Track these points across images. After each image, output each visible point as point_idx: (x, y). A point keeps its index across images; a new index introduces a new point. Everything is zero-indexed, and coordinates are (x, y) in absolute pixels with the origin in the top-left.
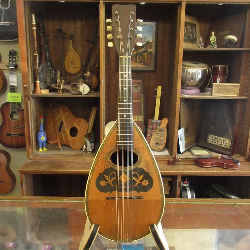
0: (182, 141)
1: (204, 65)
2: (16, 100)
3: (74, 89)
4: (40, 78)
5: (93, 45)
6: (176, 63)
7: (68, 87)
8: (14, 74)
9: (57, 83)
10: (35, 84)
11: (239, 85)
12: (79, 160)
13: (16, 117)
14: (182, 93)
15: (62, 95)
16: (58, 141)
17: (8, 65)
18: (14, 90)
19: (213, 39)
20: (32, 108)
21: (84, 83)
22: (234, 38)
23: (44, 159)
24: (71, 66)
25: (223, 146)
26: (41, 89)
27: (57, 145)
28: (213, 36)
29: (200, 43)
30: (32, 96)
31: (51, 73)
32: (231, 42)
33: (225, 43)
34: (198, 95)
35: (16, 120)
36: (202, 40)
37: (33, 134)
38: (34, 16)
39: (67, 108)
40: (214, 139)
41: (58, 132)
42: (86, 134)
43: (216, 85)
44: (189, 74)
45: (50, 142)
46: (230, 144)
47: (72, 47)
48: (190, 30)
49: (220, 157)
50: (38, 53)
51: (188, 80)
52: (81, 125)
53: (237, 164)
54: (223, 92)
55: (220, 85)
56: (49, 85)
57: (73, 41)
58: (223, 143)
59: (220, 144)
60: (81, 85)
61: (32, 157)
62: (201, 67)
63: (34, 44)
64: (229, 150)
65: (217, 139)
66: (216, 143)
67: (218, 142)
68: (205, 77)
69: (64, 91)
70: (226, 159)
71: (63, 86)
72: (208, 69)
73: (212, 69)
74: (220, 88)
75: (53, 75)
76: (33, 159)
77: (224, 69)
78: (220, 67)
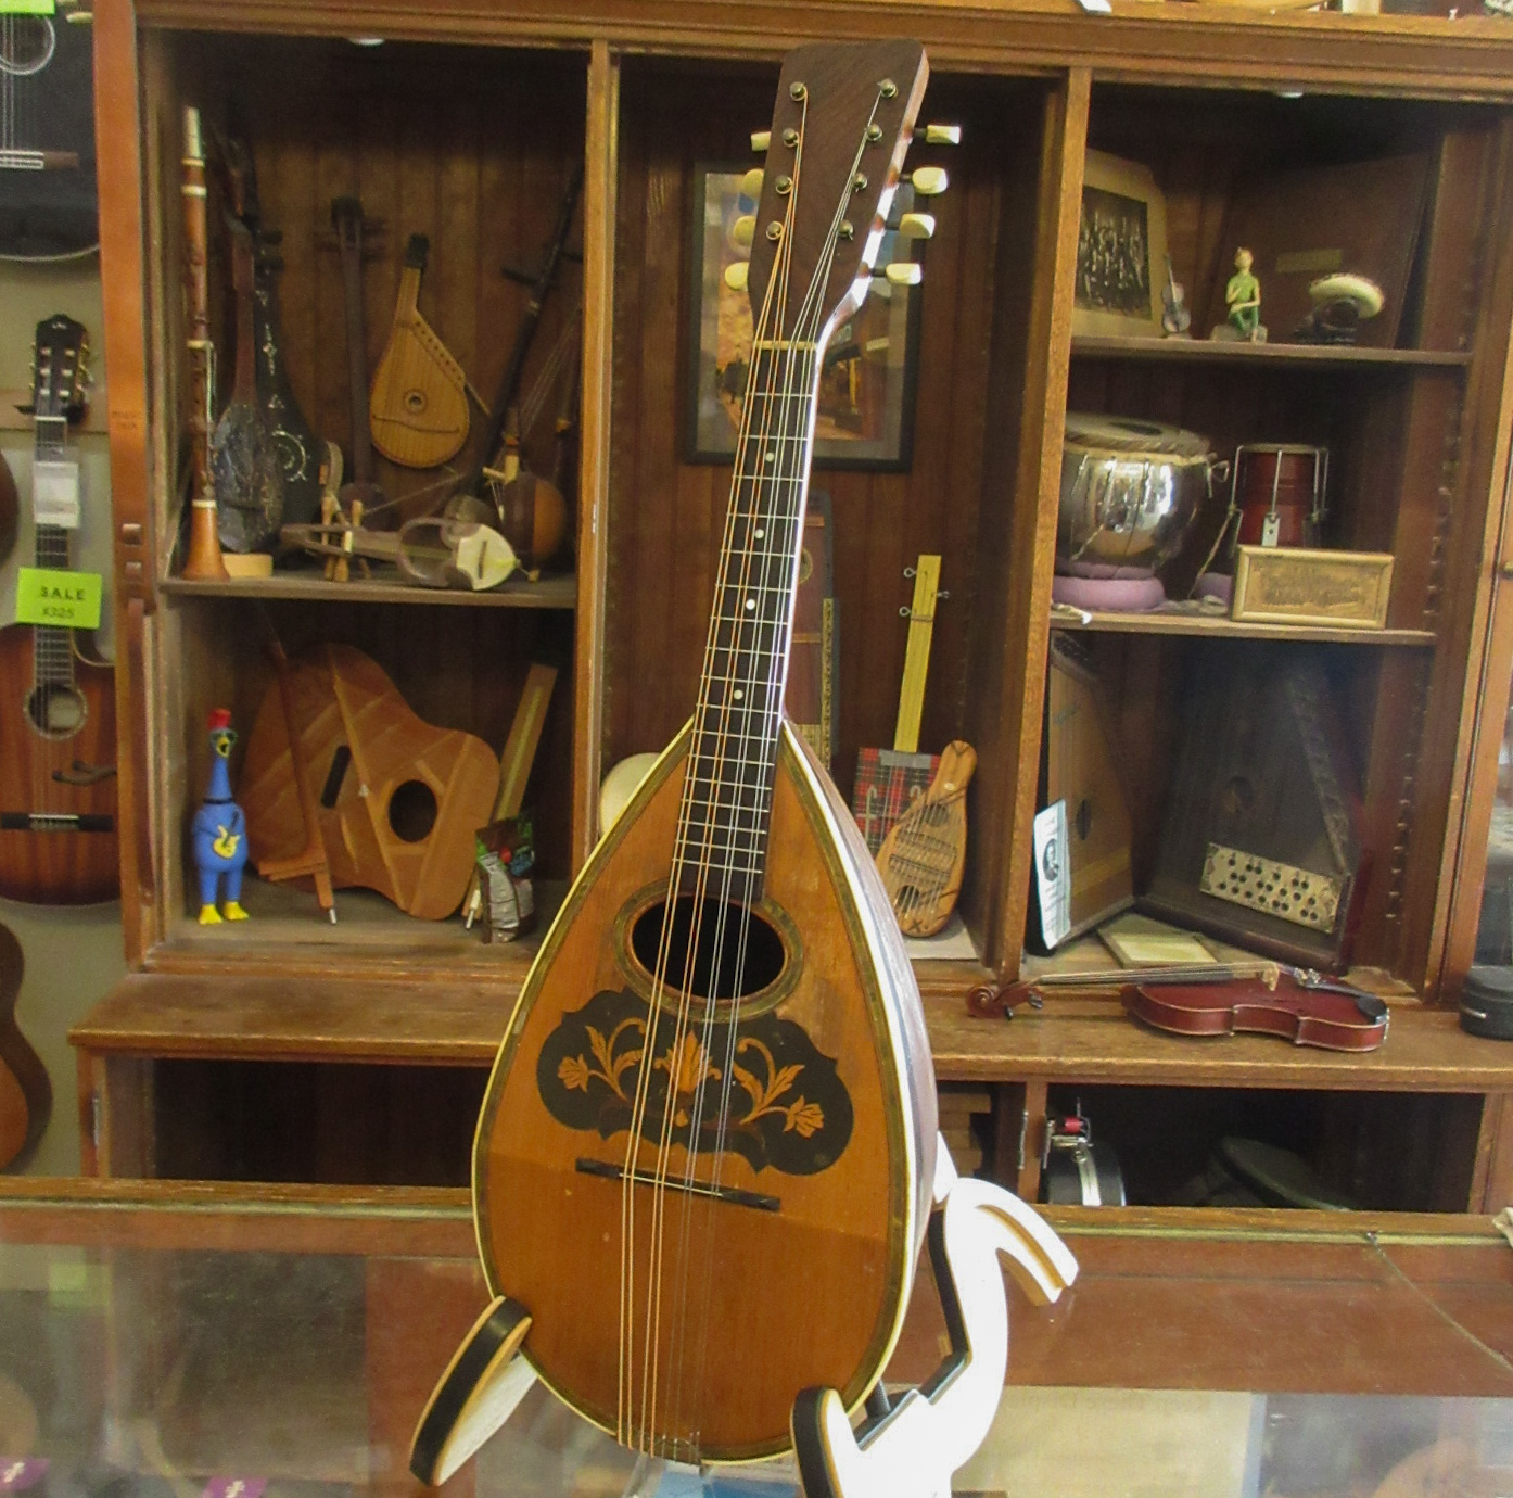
0: (1051, 876)
1: (1186, 438)
2: (71, 613)
3: (426, 553)
4: (218, 486)
5: (543, 301)
6: (1027, 420)
7: (387, 544)
8: (60, 458)
9: (317, 517)
10: (188, 520)
11: (1389, 558)
12: (441, 976)
13: (68, 715)
14: (1058, 597)
15: (351, 587)
16: (316, 861)
17: (26, 401)
18: (56, 549)
19: (1244, 289)
20: (164, 663)
21: (481, 520)
22: (1363, 289)
23: (229, 966)
24: (405, 418)
25: (1293, 912)
26: (225, 549)
27: (307, 883)
28: (1246, 272)
29: (1170, 308)
30: (164, 589)
31: (283, 457)
32: (1344, 312)
33: (1310, 318)
34: (1151, 608)
35: (59, 730)
37: (167, 813)
38: (193, 118)
39: (373, 669)
40: (1240, 869)
41: (316, 809)
42: (483, 824)
43: (1253, 557)
44: (1103, 486)
45: (264, 869)
46: (1332, 901)
47: (418, 307)
48: (1114, 235)
49: (1272, 979)
50: (210, 337)
51: (1098, 526)
52: (455, 771)
53: (1374, 1021)
54: (1297, 601)
55: (1279, 557)
56: (270, 530)
57: (423, 272)
58: (1290, 895)
59: (1276, 904)
60: (467, 533)
61: (152, 956)
62: (1172, 452)
63: (189, 282)
64: (1327, 935)
65: (1259, 871)
66: (1249, 895)
67: (1262, 892)
68: (1195, 510)
69: (363, 562)
70: (1310, 989)
71: (356, 535)
72: (1213, 462)
73: (1232, 467)
74: (1278, 572)
75: (297, 466)
76: (161, 969)
77: (1305, 463)
78: (1282, 456)
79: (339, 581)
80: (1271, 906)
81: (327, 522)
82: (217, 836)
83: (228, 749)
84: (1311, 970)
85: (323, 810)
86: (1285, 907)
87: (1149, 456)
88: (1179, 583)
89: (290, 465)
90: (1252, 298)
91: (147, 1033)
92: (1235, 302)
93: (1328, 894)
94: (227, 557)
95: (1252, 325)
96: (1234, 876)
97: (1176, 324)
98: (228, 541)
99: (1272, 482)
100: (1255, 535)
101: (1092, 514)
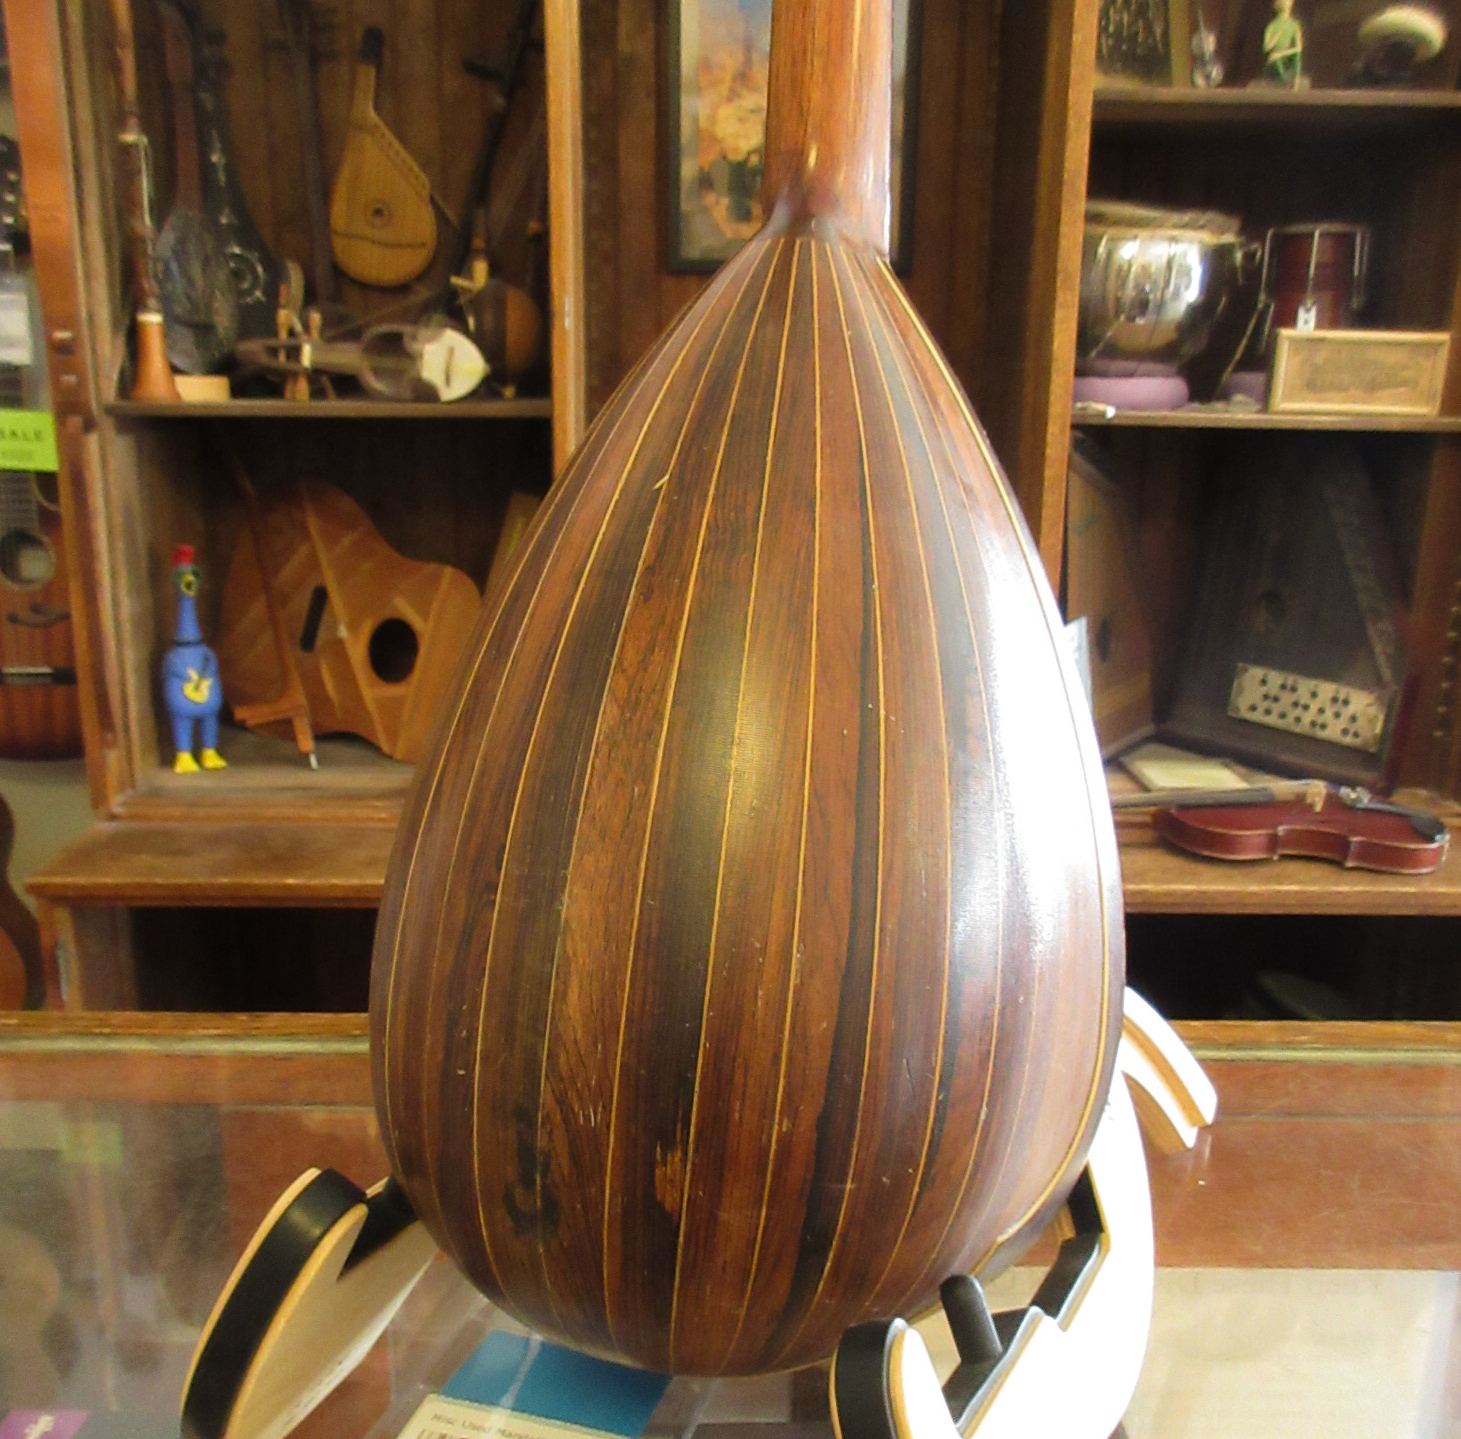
1: (1214, 217)
2: (29, 456)
3: (389, 362)
5: (510, 94)
6: (1043, 190)
7: (348, 357)
8: (5, 289)
9: (275, 334)
10: (134, 337)
11: (1443, 337)
13: (35, 566)
14: (1077, 397)
15: (312, 404)
16: (295, 705)
18: (11, 388)
19: (1284, 36)
20: (115, 492)
21: (448, 327)
22: (1422, 23)
23: (201, 812)
24: (367, 231)
25: (1333, 732)
26: (175, 370)
27: (284, 729)
30: (109, 410)
31: (238, 275)
32: (1399, 54)
33: (1359, 65)
34: (1174, 409)
35: (30, 581)
36: (1209, 42)
37: (130, 655)
39: (347, 504)
40: (1273, 687)
41: (293, 654)
43: (1291, 342)
44: (1123, 275)
45: (241, 713)
46: (1376, 717)
47: (377, 109)
49: (1317, 799)
50: (146, 128)
51: (1117, 314)
52: (435, 607)
53: (1431, 840)
54: (1342, 388)
55: (1322, 340)
56: (225, 351)
57: (379, 72)
58: (1329, 713)
59: (1313, 724)
60: (430, 340)
61: (124, 804)
62: (1202, 227)
63: (115, 67)
64: (1372, 755)
65: (1294, 689)
66: (1283, 716)
67: (1298, 712)
68: (1224, 299)
69: (325, 380)
70: (1359, 809)
71: (315, 349)
72: (1242, 245)
73: (1263, 251)
74: (1321, 357)
75: (254, 286)
76: (132, 817)
77: (1344, 243)
78: (1319, 236)
79: (299, 400)
80: (1307, 726)
81: (283, 335)
82: (188, 679)
83: (193, 588)
84: (1359, 789)
85: (300, 653)
86: (1323, 726)
87: (1176, 232)
88: (1204, 385)
89: (246, 285)
90: (1293, 44)
91: (109, 880)
92: (1272, 50)
93: (1373, 710)
94: (180, 381)
95: (1294, 76)
96: (1266, 697)
97: (1207, 77)
98: (178, 362)
99: (1308, 266)
100: (1290, 320)
101: (1111, 305)
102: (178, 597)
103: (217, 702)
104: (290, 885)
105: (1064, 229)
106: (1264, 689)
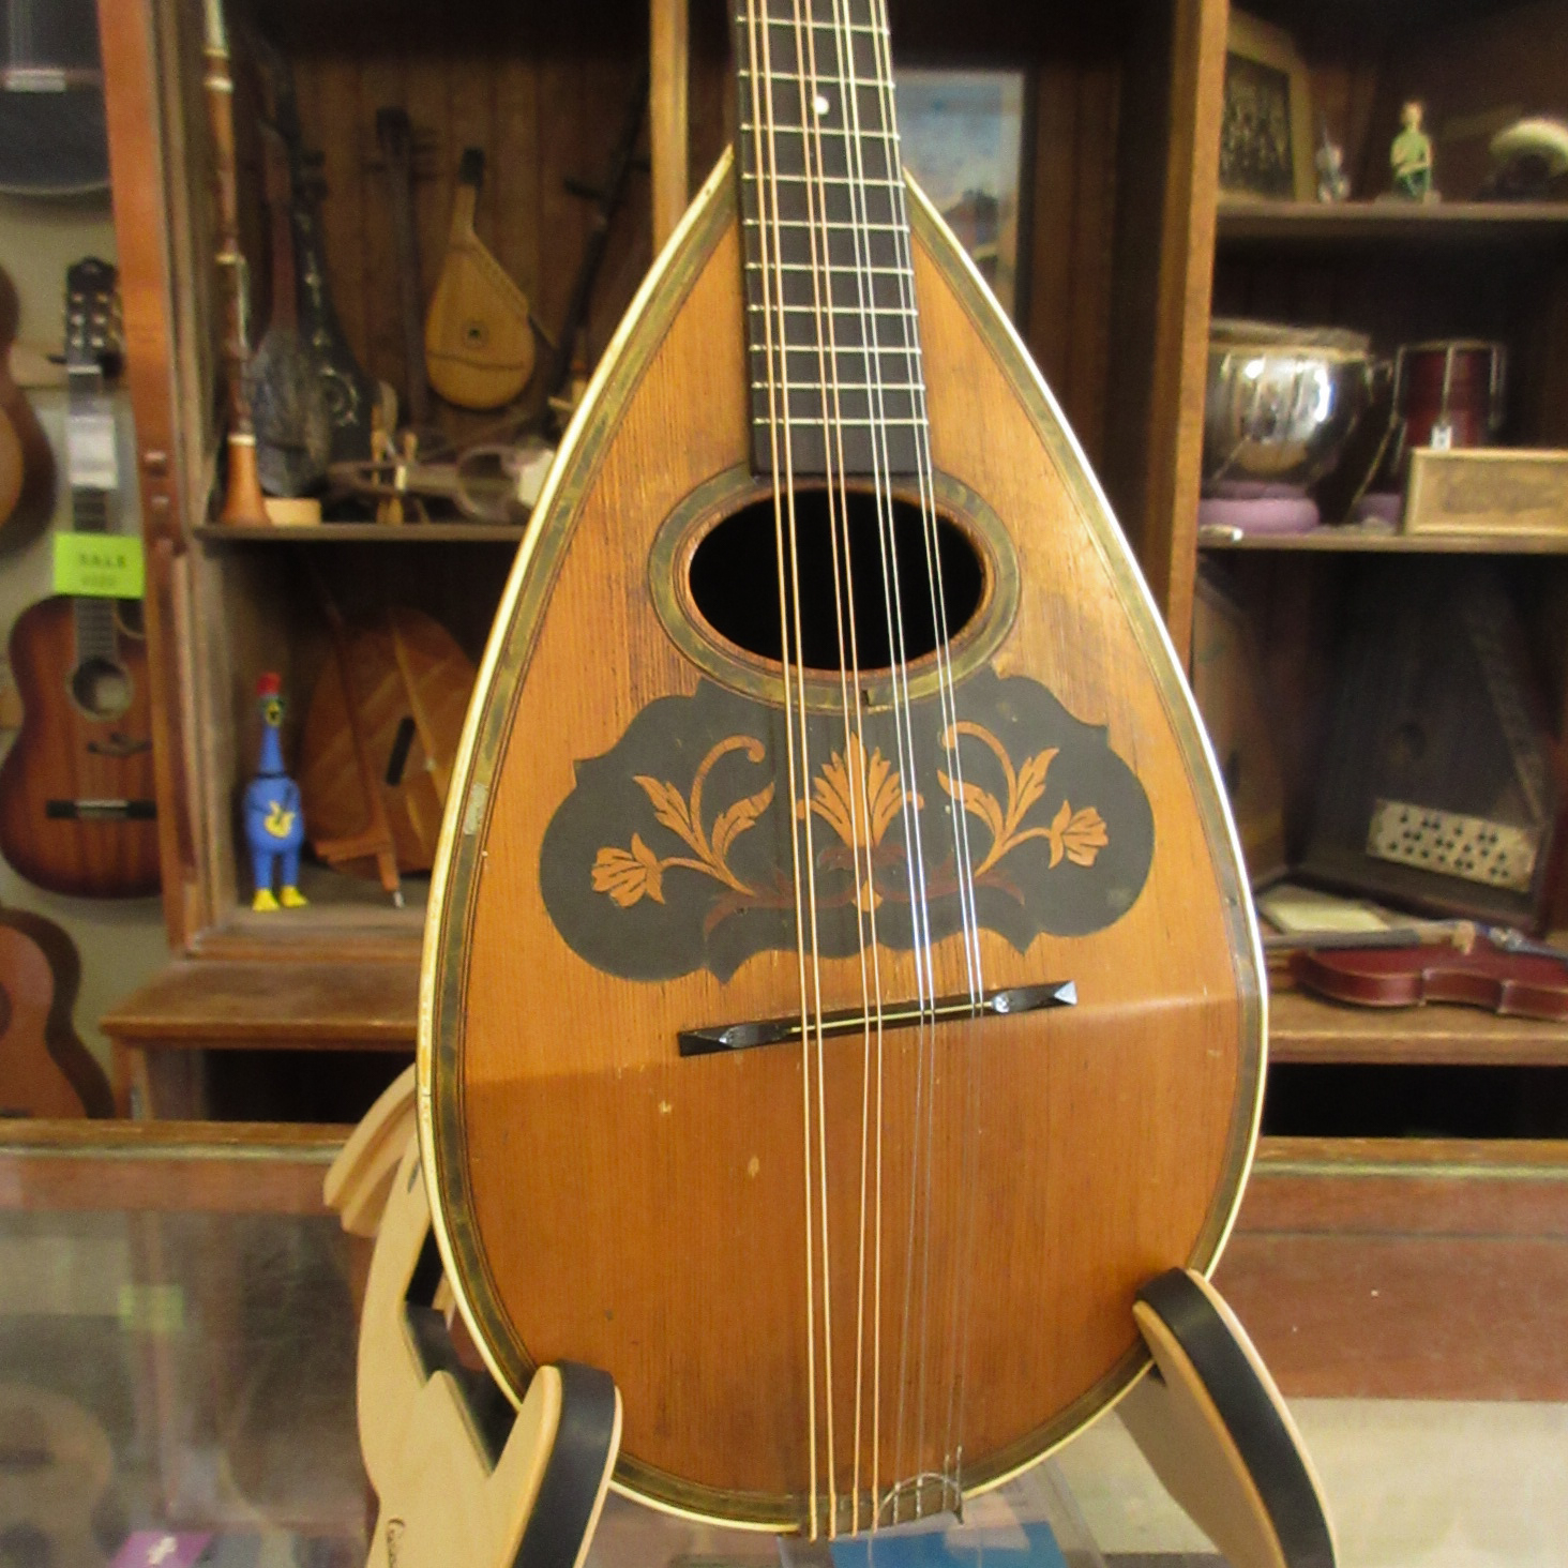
1: (1343, 334)
2: (111, 582)
3: (487, 484)
4: (258, 422)
5: (611, 214)
6: (1164, 306)
7: (444, 479)
8: (92, 412)
9: (367, 454)
10: (225, 460)
13: (113, 696)
15: (406, 527)
16: (380, 841)
17: (59, 351)
18: (94, 512)
19: (1412, 149)
20: (202, 617)
22: (1556, 137)
23: (282, 951)
24: (463, 352)
25: (1480, 871)
26: (266, 493)
27: (368, 866)
30: (199, 533)
31: (331, 397)
33: (1491, 179)
34: (1304, 531)
35: (106, 711)
36: (1334, 157)
37: (212, 786)
39: (436, 631)
40: (1414, 824)
41: (379, 788)
43: (1426, 461)
44: (1248, 393)
45: (324, 849)
46: (1527, 854)
47: (476, 226)
48: (1253, 108)
49: (1465, 941)
50: (244, 248)
51: (1242, 435)
54: (1480, 509)
55: (1458, 460)
56: (317, 473)
57: (477, 192)
58: (1475, 852)
59: (1458, 863)
60: (527, 461)
61: (201, 942)
62: (1330, 344)
63: (215, 188)
64: (1523, 895)
65: (1436, 826)
66: (1425, 854)
67: (1440, 851)
68: (1354, 419)
69: (419, 505)
70: (1510, 952)
71: (410, 470)
72: (1373, 362)
73: (1395, 369)
74: (1459, 476)
75: (348, 406)
76: (210, 956)
77: (1479, 362)
78: (1452, 355)
79: (392, 523)
80: (1452, 865)
81: (377, 457)
82: (268, 812)
84: (1510, 931)
85: (387, 788)
86: (1470, 866)
87: (1303, 350)
88: (1334, 505)
89: (338, 407)
90: (1422, 157)
91: (188, 1020)
92: (1401, 165)
93: (1522, 848)
94: (270, 504)
96: (1406, 835)
97: (1333, 192)
98: (271, 485)
99: (1441, 384)
100: (1424, 439)
101: (1236, 425)
102: (262, 727)
103: (298, 839)
104: (376, 1027)
105: (1187, 346)
106: (1403, 827)
